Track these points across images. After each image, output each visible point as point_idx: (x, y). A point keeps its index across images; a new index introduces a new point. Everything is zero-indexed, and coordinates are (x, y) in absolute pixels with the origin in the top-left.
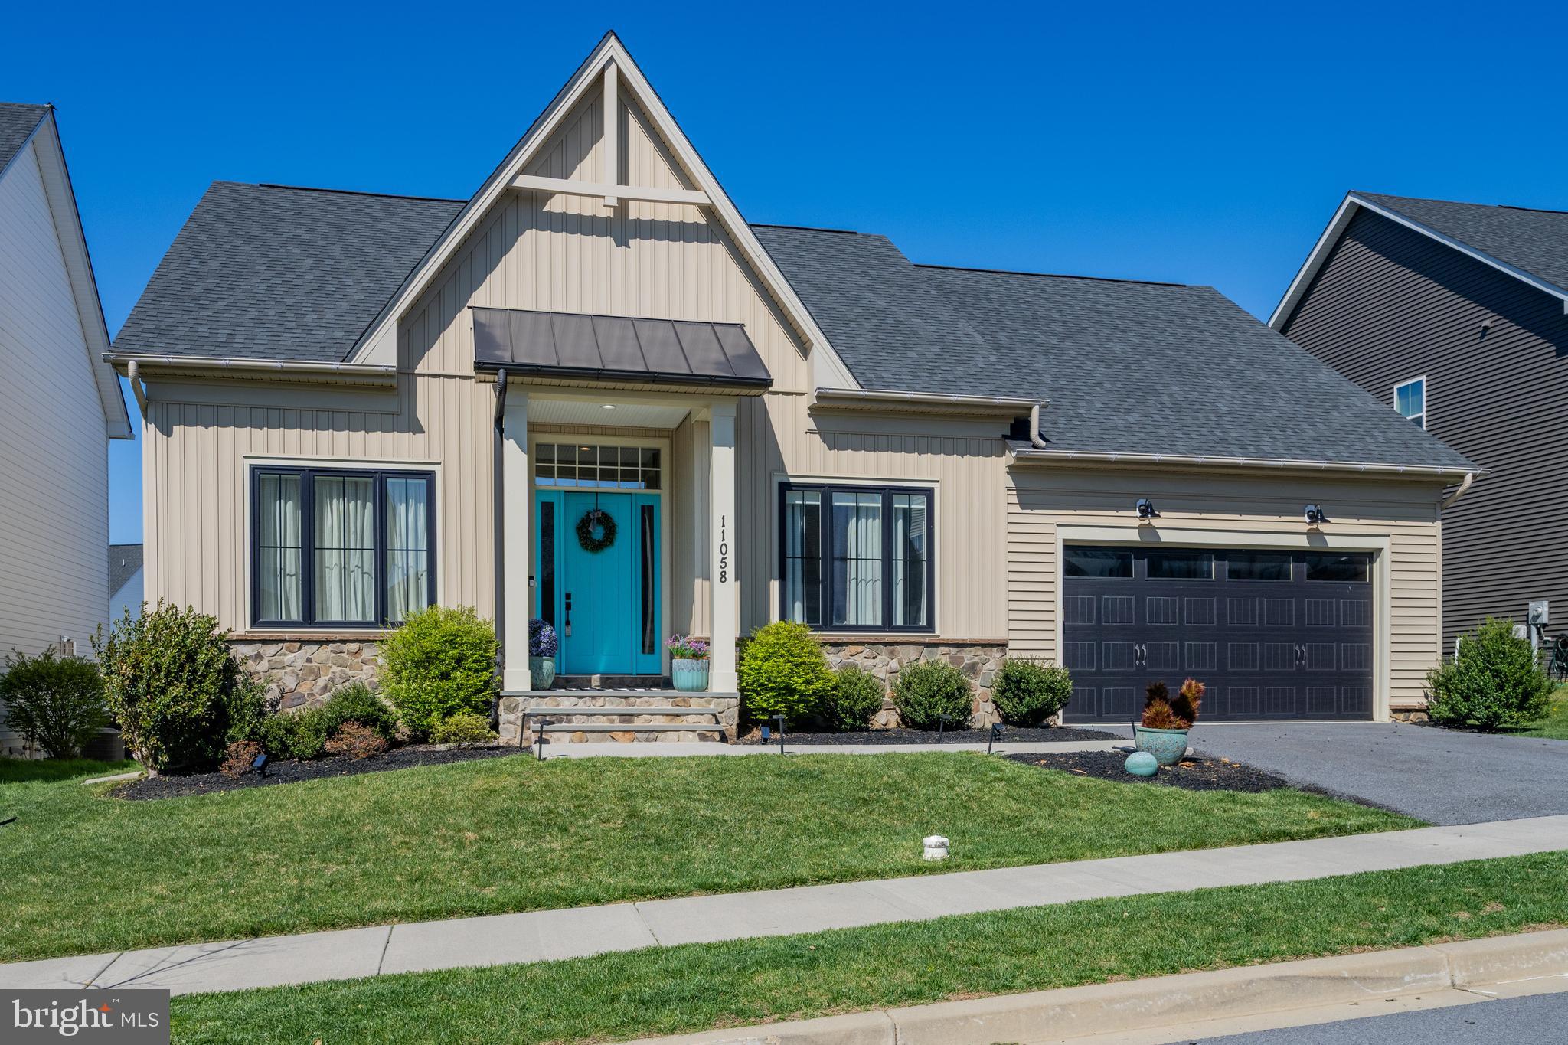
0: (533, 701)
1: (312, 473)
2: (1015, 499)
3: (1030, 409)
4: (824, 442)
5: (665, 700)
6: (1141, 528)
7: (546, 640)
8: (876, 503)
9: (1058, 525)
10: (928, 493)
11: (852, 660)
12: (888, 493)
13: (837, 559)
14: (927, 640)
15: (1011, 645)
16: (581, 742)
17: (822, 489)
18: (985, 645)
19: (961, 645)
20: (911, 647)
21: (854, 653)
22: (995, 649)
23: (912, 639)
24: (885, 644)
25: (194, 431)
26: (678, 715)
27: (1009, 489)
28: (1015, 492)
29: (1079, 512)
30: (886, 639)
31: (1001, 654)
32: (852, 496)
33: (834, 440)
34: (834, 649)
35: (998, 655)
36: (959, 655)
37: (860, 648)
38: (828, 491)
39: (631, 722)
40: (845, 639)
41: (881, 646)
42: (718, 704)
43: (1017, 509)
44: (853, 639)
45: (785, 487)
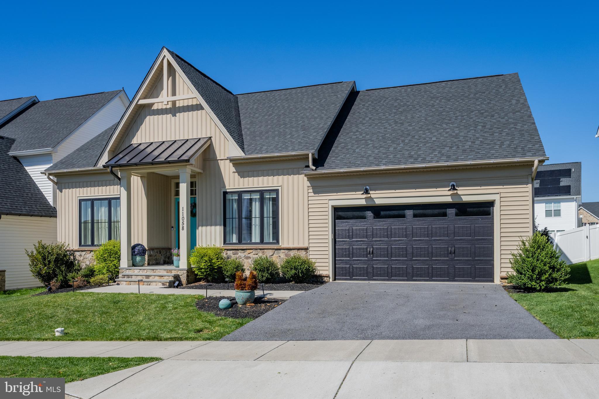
0: (128, 271)
1: (93, 200)
2: (311, 191)
3: (308, 155)
4: (239, 175)
5: (164, 271)
6: (366, 198)
7: (137, 251)
8: (257, 196)
9: (329, 200)
10: (277, 191)
11: (249, 255)
12: (262, 193)
13: (244, 218)
14: (275, 247)
15: (310, 249)
16: (129, 285)
17: (238, 193)
18: (299, 249)
19: (289, 249)
20: (270, 250)
21: (249, 253)
22: (303, 251)
23: (270, 247)
24: (261, 249)
25: (67, 190)
26: (162, 276)
27: (308, 187)
28: (311, 188)
29: (338, 194)
30: (260, 247)
31: (306, 252)
32: (249, 195)
33: (242, 174)
34: (243, 251)
35: (304, 253)
36: (289, 253)
37: (251, 251)
38: (240, 194)
39: (148, 278)
40: (245, 248)
41: (259, 250)
42: (180, 273)
43: (312, 194)
44: (248, 248)
45: (225, 193)
